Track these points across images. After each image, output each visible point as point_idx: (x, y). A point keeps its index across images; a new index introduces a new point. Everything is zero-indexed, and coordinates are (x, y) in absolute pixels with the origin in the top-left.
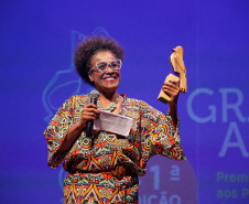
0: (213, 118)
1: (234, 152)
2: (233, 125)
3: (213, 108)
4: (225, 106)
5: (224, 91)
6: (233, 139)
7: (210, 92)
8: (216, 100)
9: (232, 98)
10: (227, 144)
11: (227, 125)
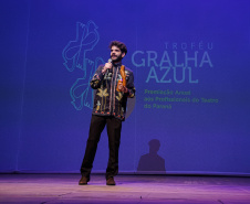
0: (144, 65)
1: (153, 80)
2: (153, 68)
3: (143, 60)
4: (149, 59)
5: (149, 52)
6: (153, 74)
7: (142, 53)
8: (145, 56)
9: (152, 56)
10: (149, 76)
11: (149, 68)
